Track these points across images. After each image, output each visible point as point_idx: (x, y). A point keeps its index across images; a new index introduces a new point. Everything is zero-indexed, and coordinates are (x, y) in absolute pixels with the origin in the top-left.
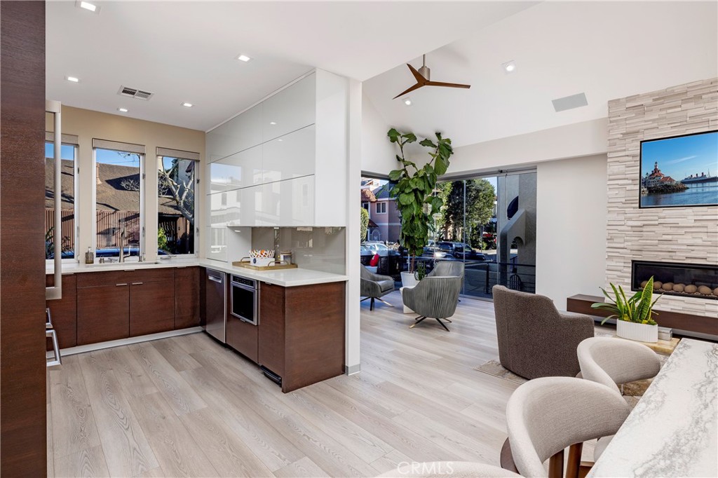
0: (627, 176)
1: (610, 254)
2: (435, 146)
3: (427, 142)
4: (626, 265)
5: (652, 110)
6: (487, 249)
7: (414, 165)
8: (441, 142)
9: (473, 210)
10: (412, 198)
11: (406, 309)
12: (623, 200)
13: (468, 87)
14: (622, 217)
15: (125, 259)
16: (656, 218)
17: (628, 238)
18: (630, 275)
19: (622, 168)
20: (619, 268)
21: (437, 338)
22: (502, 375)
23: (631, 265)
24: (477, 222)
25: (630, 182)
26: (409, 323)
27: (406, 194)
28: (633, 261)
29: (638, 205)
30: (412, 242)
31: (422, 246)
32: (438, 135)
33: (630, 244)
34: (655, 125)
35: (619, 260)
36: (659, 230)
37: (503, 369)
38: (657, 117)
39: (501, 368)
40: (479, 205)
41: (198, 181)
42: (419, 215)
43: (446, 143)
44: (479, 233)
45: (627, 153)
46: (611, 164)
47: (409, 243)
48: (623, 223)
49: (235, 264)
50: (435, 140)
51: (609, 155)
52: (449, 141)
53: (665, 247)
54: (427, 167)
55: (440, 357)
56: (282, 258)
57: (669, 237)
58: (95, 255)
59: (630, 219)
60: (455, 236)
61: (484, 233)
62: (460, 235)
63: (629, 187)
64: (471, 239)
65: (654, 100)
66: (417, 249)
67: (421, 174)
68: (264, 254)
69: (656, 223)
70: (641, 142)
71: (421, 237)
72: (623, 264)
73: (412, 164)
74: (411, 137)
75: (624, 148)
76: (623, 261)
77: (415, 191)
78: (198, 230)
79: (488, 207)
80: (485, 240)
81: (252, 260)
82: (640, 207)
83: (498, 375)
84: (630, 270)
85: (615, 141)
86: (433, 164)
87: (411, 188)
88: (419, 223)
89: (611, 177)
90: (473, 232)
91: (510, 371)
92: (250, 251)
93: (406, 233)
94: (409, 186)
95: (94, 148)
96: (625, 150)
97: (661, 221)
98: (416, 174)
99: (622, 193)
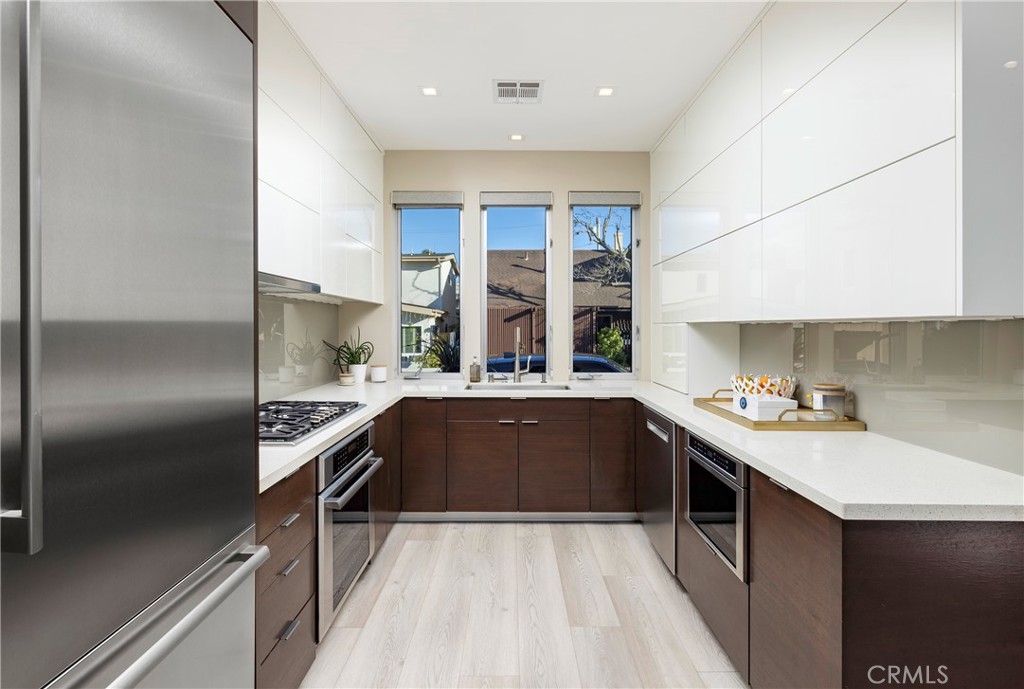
15: (522, 377)
41: (638, 243)
49: (700, 402)
56: (817, 400)
58: (484, 368)
68: (767, 386)
78: (638, 330)
81: (737, 397)
92: (733, 378)
95: (483, 207)
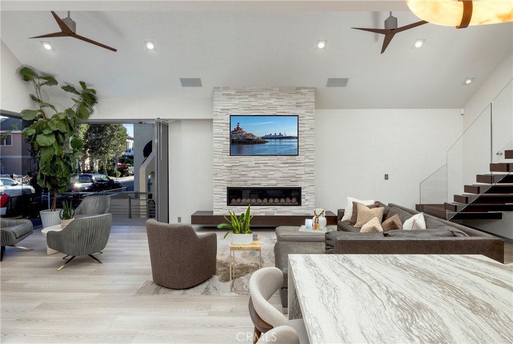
0: (224, 136)
1: (215, 184)
2: (77, 93)
3: (69, 88)
4: (224, 190)
5: (235, 98)
6: (121, 176)
7: (53, 107)
8: (86, 91)
9: (109, 146)
10: (52, 140)
11: (50, 250)
12: (222, 150)
13: (115, 50)
14: (221, 161)
16: (238, 162)
17: (225, 174)
18: (226, 196)
19: (221, 131)
20: (220, 193)
21: (91, 274)
22: (157, 292)
23: (226, 190)
24: (112, 155)
25: (225, 139)
26: (57, 265)
27: (45, 135)
28: (227, 188)
29: (229, 154)
30: (53, 182)
31: (65, 184)
32: (83, 84)
33: (226, 177)
34: (237, 107)
35: (220, 187)
36: (240, 168)
37: (157, 286)
38: (237, 103)
39: (155, 286)
40: (114, 143)
42: (60, 156)
43: (91, 93)
44: (114, 164)
45: (223, 121)
46: (215, 127)
47: (50, 183)
48: (221, 164)
50: (79, 88)
51: (214, 121)
52: (94, 91)
53: (242, 178)
54: (69, 111)
55: (98, 294)
57: (244, 173)
59: (225, 162)
60: (92, 167)
61: (119, 164)
62: (97, 166)
63: (225, 143)
64: (107, 170)
65: (236, 92)
66: (60, 188)
67: (62, 117)
69: (238, 164)
70: (230, 116)
71: (64, 176)
72: (222, 190)
73: (51, 106)
74: (51, 80)
75: (222, 118)
76: (222, 188)
77: (56, 133)
79: (122, 144)
80: (119, 170)
82: (230, 155)
83: (153, 294)
84: (226, 193)
85: (217, 113)
86: (75, 110)
87: (51, 130)
88: (62, 164)
89: (215, 136)
90: (109, 163)
91: (163, 286)
93: (46, 174)
94: (48, 127)
96: (222, 120)
97: (241, 163)
98: (55, 116)
99: (221, 146)
